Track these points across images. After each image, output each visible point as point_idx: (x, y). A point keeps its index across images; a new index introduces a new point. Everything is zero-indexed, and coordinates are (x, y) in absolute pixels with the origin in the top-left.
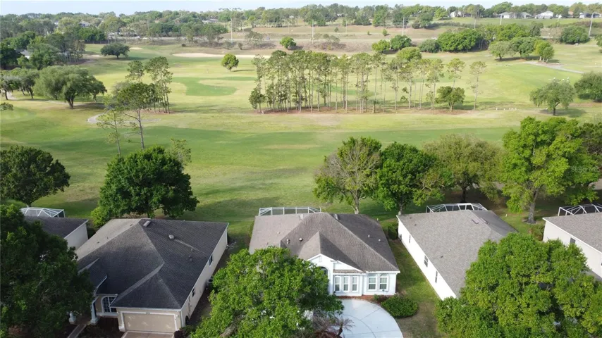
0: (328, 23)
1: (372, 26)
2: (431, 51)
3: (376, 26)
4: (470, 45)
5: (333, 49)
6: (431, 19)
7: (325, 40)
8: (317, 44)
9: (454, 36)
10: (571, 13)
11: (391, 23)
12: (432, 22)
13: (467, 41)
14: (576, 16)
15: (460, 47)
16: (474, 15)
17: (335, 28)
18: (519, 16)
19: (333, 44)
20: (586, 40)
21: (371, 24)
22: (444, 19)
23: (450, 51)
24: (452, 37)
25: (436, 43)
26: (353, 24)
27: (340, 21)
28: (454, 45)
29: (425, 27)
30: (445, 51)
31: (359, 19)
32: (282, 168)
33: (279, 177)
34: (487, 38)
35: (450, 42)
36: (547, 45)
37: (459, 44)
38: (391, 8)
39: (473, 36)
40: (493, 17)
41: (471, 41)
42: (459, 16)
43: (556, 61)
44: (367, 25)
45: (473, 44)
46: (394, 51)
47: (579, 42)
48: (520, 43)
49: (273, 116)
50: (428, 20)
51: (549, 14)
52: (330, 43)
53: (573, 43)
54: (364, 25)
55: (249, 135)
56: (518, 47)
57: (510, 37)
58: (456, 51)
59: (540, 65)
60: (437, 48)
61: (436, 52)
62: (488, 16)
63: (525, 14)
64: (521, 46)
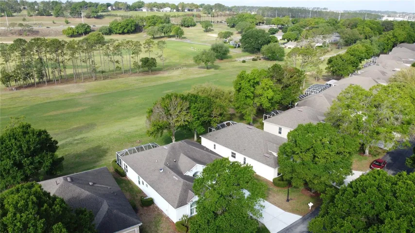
0: (15, 14)
1: (53, 17)
2: (107, 34)
3: (57, 17)
4: (131, 29)
5: (29, 35)
6: (98, 12)
7: (20, 28)
8: (13, 31)
9: (120, 23)
10: (180, 9)
11: (69, 14)
12: (99, 14)
13: (129, 26)
14: (183, 10)
15: (126, 31)
16: (124, 9)
17: (22, 18)
18: (152, 10)
19: (29, 31)
20: (194, 25)
21: (52, 15)
22: (105, 12)
23: (120, 34)
24: (120, 25)
25: (109, 29)
26: (37, 15)
27: (25, 12)
28: (122, 30)
29: (95, 17)
30: (116, 33)
31: (42, 11)
32: (75, 127)
33: (81, 133)
34: (140, 24)
35: (119, 28)
36: (179, 29)
37: (124, 29)
38: (63, 4)
39: (132, 23)
40: (136, 10)
41: (131, 27)
42: (114, 10)
43: (185, 38)
44: (49, 16)
45: (133, 28)
46: (80, 35)
47: (191, 26)
48: (163, 27)
49: (27, 91)
50: (96, 12)
51: (168, 9)
52: (25, 31)
53: (188, 27)
54: (47, 16)
55: (22, 108)
56: (163, 30)
57: (155, 24)
58: (123, 33)
59: (177, 40)
60: (110, 32)
61: (110, 35)
62: (133, 10)
63: (155, 9)
64: (164, 29)
